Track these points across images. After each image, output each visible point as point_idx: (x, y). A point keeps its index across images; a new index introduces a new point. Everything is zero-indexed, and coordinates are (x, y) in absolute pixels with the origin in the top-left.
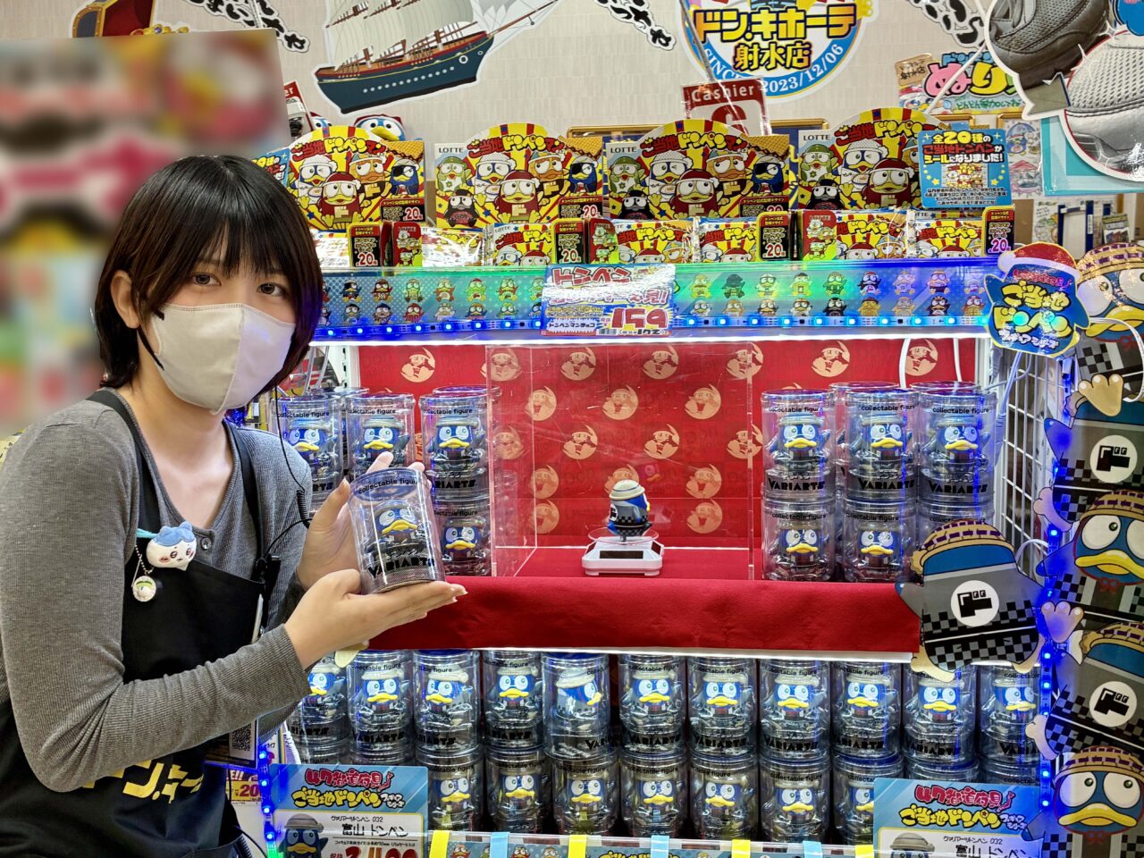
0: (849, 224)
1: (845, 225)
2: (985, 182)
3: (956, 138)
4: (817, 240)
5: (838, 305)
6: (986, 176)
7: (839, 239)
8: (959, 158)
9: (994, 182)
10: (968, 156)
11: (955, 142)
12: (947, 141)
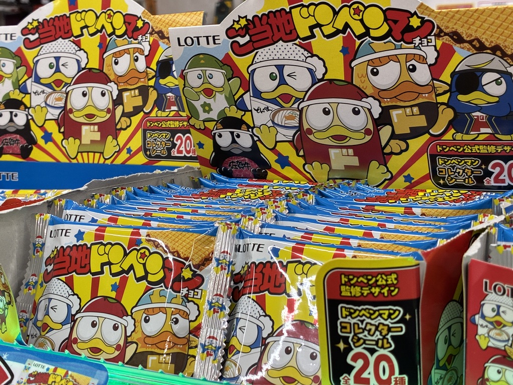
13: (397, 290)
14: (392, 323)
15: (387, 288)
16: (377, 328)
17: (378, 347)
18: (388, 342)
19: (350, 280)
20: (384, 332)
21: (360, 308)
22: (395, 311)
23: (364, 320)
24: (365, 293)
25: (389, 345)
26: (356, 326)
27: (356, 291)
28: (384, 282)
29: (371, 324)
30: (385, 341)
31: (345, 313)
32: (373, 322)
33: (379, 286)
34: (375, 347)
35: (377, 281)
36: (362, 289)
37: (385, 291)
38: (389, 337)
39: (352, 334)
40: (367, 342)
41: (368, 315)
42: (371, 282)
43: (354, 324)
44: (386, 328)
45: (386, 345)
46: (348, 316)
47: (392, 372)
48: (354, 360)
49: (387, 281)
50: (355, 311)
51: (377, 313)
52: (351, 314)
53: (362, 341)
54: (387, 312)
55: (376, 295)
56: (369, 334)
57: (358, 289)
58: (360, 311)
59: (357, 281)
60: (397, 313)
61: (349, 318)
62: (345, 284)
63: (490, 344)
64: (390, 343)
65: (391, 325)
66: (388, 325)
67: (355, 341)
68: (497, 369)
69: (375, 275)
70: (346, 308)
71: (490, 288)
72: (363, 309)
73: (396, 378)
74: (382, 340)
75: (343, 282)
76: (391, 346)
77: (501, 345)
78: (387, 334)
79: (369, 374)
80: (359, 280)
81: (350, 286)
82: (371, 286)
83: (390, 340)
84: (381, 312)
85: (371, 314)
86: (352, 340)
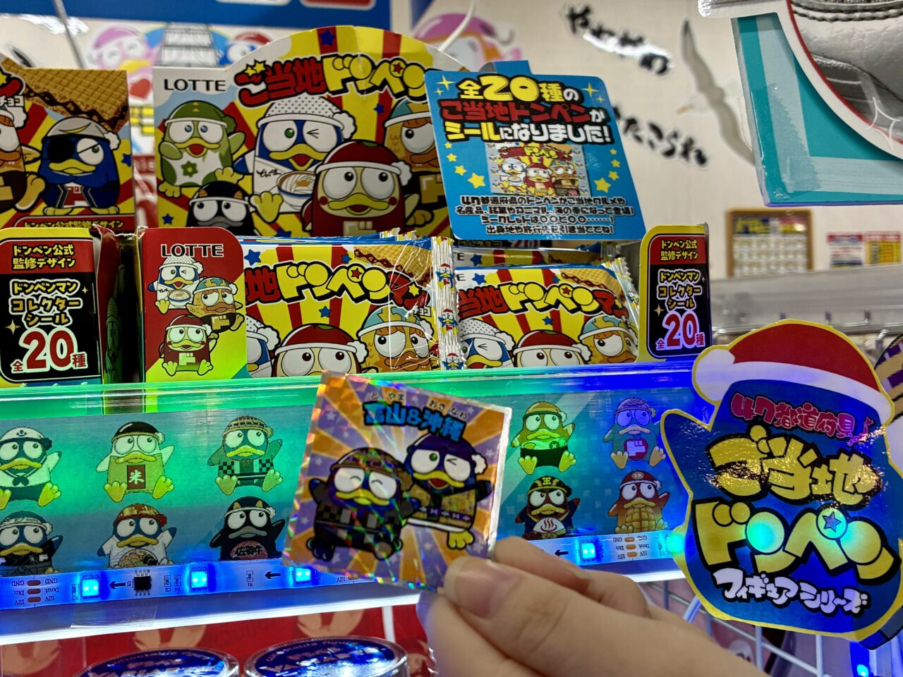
0: (281, 272)
1: (269, 274)
2: (582, 183)
3: (507, 89)
4: (186, 317)
5: (259, 520)
6: (582, 170)
7: (254, 313)
8: (521, 131)
9: (602, 185)
10: (538, 128)
11: (506, 97)
12: (490, 95)
13: (73, 262)
14: (70, 297)
15: (64, 259)
16: (54, 301)
17: (55, 323)
18: (66, 317)
19: (24, 251)
20: (62, 307)
21: (35, 282)
22: (72, 283)
23: (40, 294)
24: (41, 264)
25: (67, 320)
26: (30, 302)
27: (31, 263)
28: (61, 253)
29: (47, 299)
30: (63, 316)
31: (17, 289)
32: (49, 296)
33: (56, 257)
34: (52, 324)
35: (53, 251)
36: (37, 261)
37: (62, 262)
38: (66, 311)
39: (26, 311)
40: (43, 319)
41: (44, 289)
42: (46, 253)
43: (28, 300)
44: (63, 301)
45: (64, 321)
46: (21, 292)
47: (70, 350)
48: (28, 341)
49: (63, 251)
50: (30, 285)
51: (54, 286)
52: (24, 289)
53: (37, 319)
54: (64, 285)
55: (52, 266)
56: (45, 310)
57: (33, 260)
58: (35, 285)
59: (32, 252)
60: (75, 285)
61: (23, 294)
62: (18, 257)
63: (171, 307)
64: (68, 318)
65: (68, 299)
66: (65, 299)
67: (28, 319)
68: (179, 329)
69: (51, 245)
70: (18, 283)
71: (169, 252)
72: (38, 283)
73: (75, 356)
74: (60, 315)
75: (16, 254)
76: (69, 321)
77: (182, 305)
78: (65, 309)
79: (45, 355)
80: (34, 251)
81: (24, 258)
82: (48, 257)
83: (68, 315)
84: (58, 284)
85: (47, 288)
86: (25, 319)
